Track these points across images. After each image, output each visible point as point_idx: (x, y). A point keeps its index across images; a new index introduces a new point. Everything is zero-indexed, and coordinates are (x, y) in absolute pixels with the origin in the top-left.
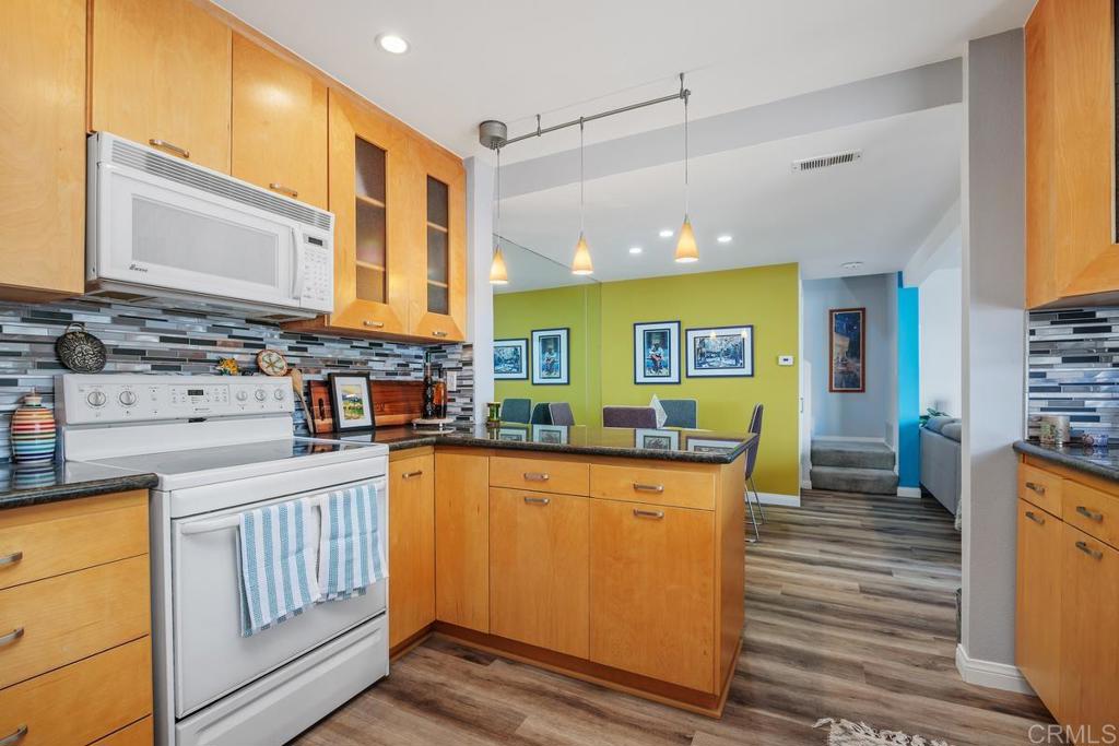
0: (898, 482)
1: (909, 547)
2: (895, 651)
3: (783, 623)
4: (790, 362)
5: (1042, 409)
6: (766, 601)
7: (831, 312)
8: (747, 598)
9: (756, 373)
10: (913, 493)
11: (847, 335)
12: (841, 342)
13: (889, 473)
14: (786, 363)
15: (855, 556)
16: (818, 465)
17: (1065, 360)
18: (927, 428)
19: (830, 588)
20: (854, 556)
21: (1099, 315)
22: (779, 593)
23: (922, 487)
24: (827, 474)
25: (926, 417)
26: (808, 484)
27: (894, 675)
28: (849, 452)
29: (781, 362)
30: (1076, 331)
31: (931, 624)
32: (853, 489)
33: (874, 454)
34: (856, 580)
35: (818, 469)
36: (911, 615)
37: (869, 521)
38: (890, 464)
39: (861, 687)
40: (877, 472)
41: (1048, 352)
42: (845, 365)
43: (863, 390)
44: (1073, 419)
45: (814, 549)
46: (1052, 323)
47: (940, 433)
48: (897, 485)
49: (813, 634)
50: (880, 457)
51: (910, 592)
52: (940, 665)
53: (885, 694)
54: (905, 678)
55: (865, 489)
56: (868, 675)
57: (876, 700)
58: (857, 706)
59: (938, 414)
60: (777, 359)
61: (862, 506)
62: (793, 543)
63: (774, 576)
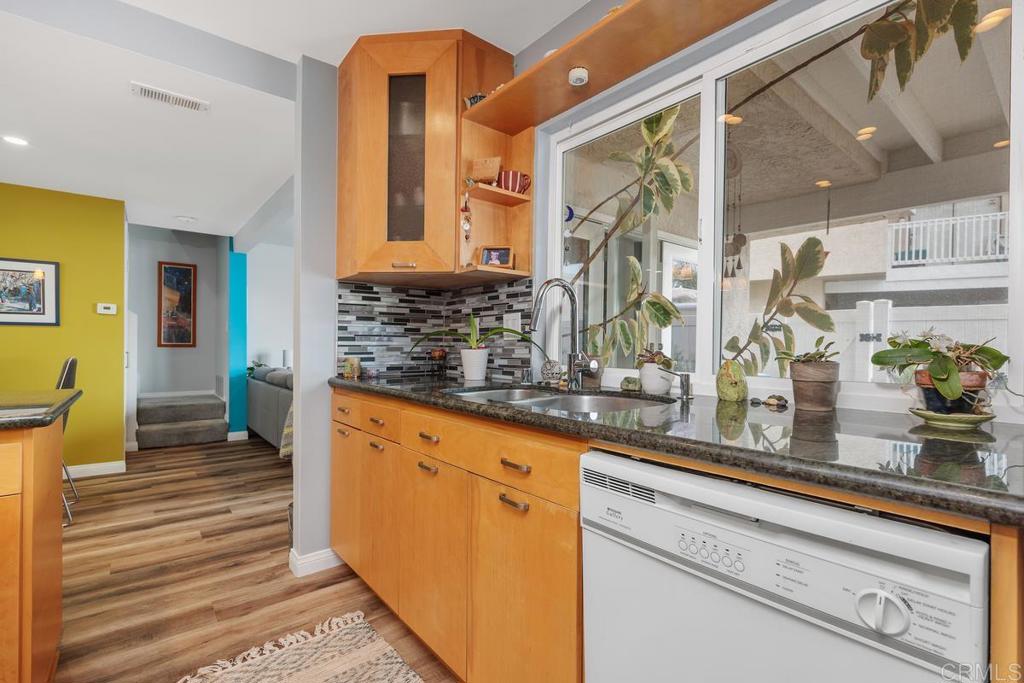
0: (229, 428)
1: (242, 483)
2: (241, 578)
3: (117, 605)
4: (113, 310)
5: (346, 354)
6: (89, 591)
7: (160, 264)
8: (65, 596)
9: (61, 322)
10: (242, 435)
11: (178, 289)
12: (171, 297)
13: (220, 421)
14: (106, 312)
15: (195, 505)
16: (145, 424)
17: (359, 319)
18: (253, 378)
19: (171, 545)
20: (193, 506)
21: (375, 289)
22: (108, 572)
23: (249, 429)
24: (156, 432)
25: (251, 369)
26: (134, 446)
27: (241, 600)
28: (181, 406)
29: (100, 309)
30: (364, 298)
31: (267, 542)
32: (185, 442)
33: (205, 405)
34: (197, 528)
35: (144, 428)
36: (252, 541)
37: (204, 469)
38: (220, 412)
39: (215, 627)
40: (209, 422)
41: (348, 312)
42: (175, 319)
43: (194, 345)
44: (362, 360)
45: (149, 512)
46: (352, 291)
47: (264, 381)
48: (228, 431)
49: (156, 600)
50: (212, 407)
51: (247, 522)
52: (277, 574)
53: (235, 622)
54: (252, 598)
55: (197, 440)
56: (218, 613)
57: (229, 632)
58: (210, 649)
59: (260, 366)
60: (95, 306)
61: (197, 457)
62: (119, 513)
63: (98, 557)
